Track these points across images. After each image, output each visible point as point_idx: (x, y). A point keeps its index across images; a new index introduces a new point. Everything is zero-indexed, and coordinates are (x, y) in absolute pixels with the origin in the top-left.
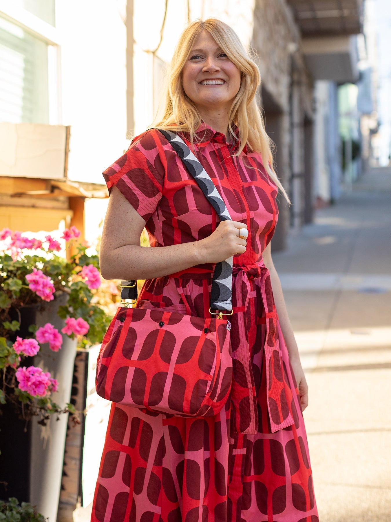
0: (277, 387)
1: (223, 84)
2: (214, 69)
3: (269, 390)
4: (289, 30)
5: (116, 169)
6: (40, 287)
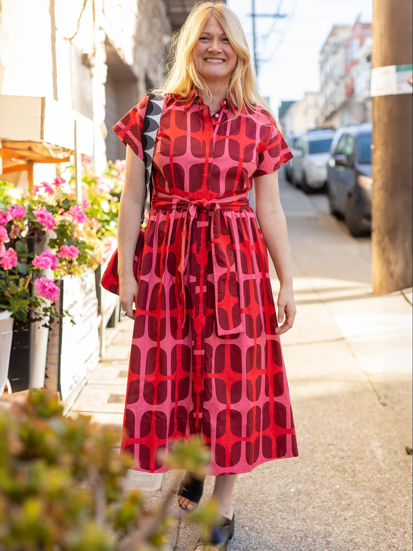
0: (229, 301)
1: (223, 62)
2: (218, 51)
3: (218, 302)
4: (163, 24)
5: (121, 127)
6: (46, 220)
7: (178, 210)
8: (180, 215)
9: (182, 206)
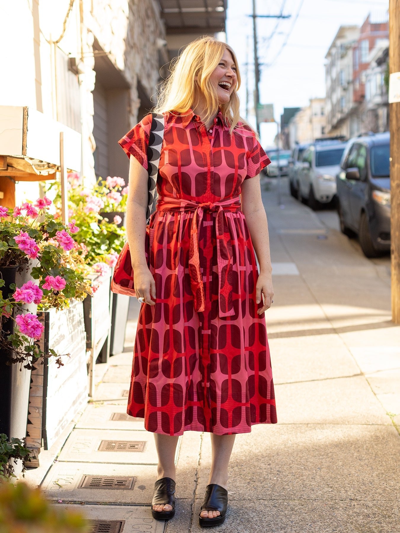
3: (221, 288)
6: (28, 247)
7: (186, 212)
8: (188, 216)
9: (190, 209)
